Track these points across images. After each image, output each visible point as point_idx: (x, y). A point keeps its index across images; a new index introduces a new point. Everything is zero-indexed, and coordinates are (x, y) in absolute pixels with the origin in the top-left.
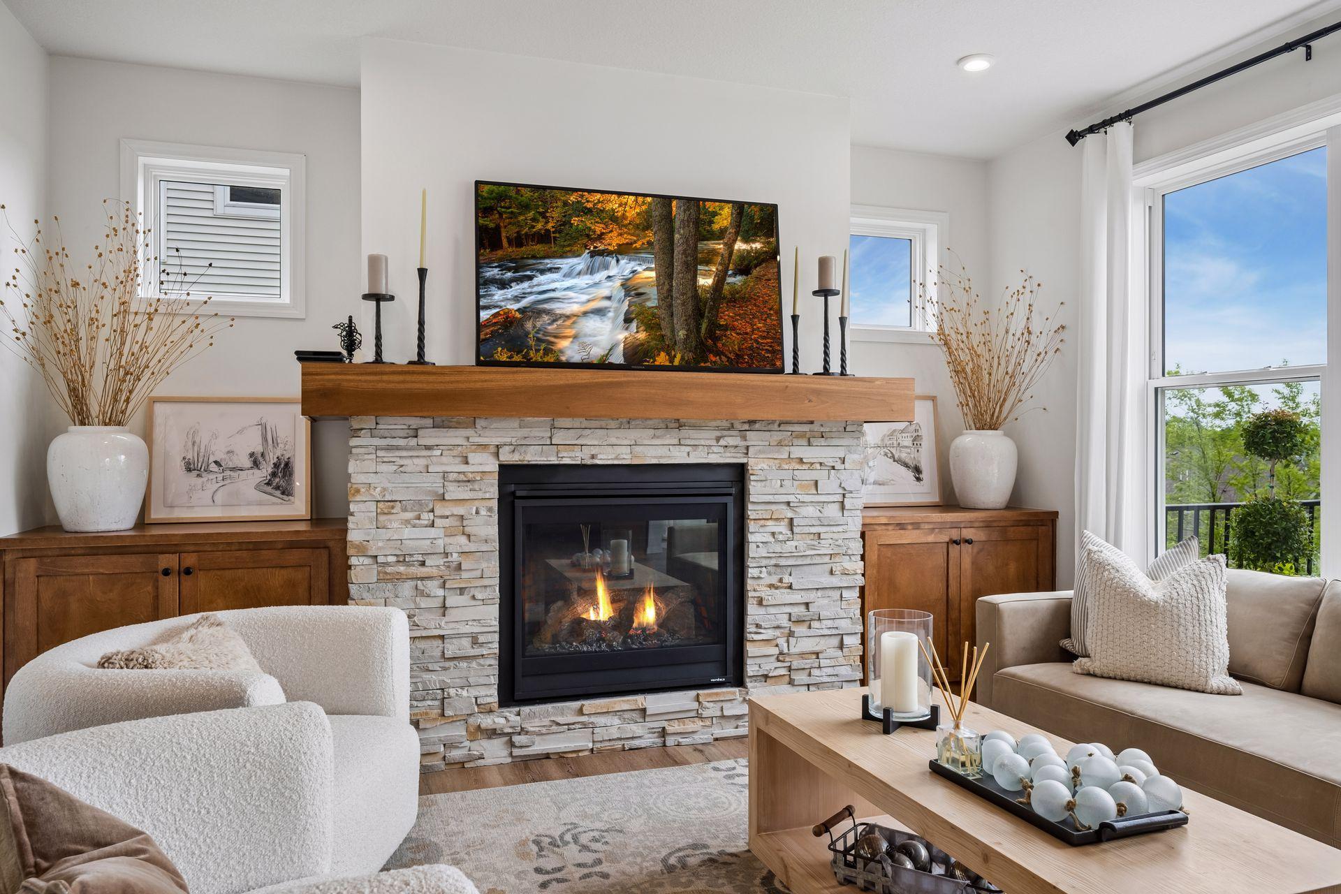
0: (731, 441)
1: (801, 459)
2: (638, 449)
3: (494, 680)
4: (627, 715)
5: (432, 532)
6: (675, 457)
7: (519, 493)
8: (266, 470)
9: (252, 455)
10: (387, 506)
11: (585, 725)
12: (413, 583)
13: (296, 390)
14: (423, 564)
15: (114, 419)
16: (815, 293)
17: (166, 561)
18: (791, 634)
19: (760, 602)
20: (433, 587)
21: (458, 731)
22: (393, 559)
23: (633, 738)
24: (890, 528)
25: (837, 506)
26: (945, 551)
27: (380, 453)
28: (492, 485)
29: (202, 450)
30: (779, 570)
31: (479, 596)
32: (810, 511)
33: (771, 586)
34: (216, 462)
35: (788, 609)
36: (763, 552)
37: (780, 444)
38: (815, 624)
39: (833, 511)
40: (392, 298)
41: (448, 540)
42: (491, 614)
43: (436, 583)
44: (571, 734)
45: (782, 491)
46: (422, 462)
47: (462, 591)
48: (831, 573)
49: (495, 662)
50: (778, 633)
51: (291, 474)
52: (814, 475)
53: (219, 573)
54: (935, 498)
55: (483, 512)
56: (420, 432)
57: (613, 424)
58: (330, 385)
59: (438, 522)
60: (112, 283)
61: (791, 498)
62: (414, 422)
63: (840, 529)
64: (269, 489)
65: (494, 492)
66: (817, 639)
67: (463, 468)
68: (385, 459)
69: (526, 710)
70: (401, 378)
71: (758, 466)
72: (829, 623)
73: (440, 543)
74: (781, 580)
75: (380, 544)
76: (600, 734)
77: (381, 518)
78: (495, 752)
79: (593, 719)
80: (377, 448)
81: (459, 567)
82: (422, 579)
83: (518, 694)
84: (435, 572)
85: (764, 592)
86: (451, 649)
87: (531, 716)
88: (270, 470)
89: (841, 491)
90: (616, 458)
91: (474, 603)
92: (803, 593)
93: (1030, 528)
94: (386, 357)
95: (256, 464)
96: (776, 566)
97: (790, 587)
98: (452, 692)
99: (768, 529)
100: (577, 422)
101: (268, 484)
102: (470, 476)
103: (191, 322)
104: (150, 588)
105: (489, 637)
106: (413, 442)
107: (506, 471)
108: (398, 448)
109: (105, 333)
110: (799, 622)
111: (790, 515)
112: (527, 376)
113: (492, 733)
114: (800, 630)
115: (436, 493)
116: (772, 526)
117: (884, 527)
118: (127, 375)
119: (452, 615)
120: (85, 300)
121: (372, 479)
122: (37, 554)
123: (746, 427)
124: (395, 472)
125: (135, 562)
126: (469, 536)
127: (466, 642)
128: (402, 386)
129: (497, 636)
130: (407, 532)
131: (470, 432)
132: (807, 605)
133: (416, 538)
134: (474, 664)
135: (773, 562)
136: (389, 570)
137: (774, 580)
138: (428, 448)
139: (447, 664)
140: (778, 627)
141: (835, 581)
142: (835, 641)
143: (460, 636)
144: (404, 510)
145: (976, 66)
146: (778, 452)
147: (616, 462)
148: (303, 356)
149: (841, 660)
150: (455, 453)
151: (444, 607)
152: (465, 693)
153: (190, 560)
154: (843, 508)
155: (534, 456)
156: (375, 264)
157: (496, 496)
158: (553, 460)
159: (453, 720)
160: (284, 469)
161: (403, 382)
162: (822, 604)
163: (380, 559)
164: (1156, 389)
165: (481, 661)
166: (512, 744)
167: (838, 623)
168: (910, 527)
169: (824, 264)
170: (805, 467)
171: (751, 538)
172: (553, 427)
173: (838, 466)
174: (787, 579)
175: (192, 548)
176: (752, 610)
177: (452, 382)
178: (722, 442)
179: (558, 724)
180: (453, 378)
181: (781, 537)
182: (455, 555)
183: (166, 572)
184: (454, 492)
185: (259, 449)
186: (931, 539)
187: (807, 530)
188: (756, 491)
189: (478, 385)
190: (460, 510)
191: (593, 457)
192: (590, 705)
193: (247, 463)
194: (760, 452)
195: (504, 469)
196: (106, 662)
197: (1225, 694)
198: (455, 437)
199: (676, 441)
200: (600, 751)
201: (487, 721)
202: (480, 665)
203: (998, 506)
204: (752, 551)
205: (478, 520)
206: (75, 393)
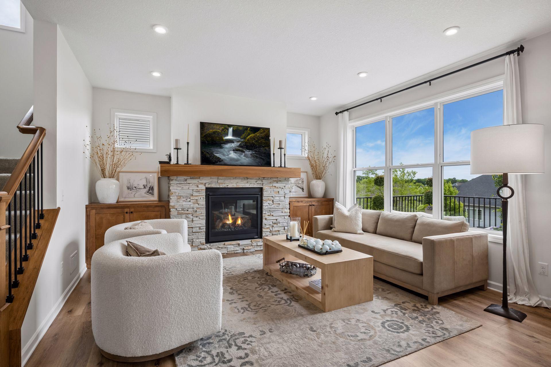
0: (259, 182)
1: (275, 186)
2: (237, 184)
3: (204, 237)
4: (235, 245)
5: (190, 203)
6: (246, 186)
7: (210, 194)
8: (147, 189)
9: (144, 185)
10: (179, 197)
11: (225, 248)
12: (185, 215)
14: (188, 210)
15: (112, 176)
16: (278, 148)
17: (126, 210)
18: (273, 226)
19: (266, 219)
20: (190, 216)
22: (181, 209)
23: (236, 250)
24: (296, 202)
25: (283, 197)
26: (308, 207)
27: (178, 185)
28: (204, 192)
29: (131, 183)
30: (270, 212)
31: (201, 218)
32: (277, 198)
33: (268, 215)
34: (135, 187)
35: (272, 221)
36: (266, 207)
37: (270, 183)
38: (278, 224)
39: (282, 198)
40: (181, 149)
41: (194, 205)
42: (204, 222)
43: (191, 215)
44: (222, 250)
45: (271, 193)
46: (188, 187)
47: (197, 217)
48: (282, 212)
49: (204, 233)
50: (270, 226)
51: (153, 190)
52: (278, 190)
53: (139, 213)
54: (307, 196)
55: (202, 198)
56: (187, 180)
57: (232, 178)
58: (167, 169)
59: (191, 201)
61: (273, 195)
62: (186, 178)
63: (284, 202)
64: (148, 193)
65: (204, 194)
66: (279, 228)
67: (197, 188)
68: (179, 186)
69: (212, 244)
70: (184, 167)
71: (265, 188)
72: (282, 224)
73: (192, 206)
74: (271, 214)
75: (178, 206)
76: (229, 250)
77: (178, 200)
79: (227, 246)
80: (177, 184)
81: (196, 211)
82: (187, 214)
83: (210, 241)
84: (190, 212)
85: (267, 217)
86: (194, 230)
87: (213, 246)
88: (148, 189)
89: (284, 194)
90: (233, 186)
91: (200, 219)
92: (276, 217)
93: (327, 202)
94: (179, 163)
95: (145, 187)
96: (269, 211)
97: (273, 216)
98: (195, 240)
99: (267, 202)
100: (223, 178)
101: (148, 192)
102: (199, 190)
103: (131, 154)
104: (122, 216)
105: (203, 228)
106: (185, 182)
107: (207, 189)
108: (182, 184)
109: (109, 156)
110: (275, 224)
111: (273, 199)
112: (213, 167)
114: (275, 225)
115: (191, 194)
116: (268, 202)
117: (294, 202)
119: (195, 222)
120: (105, 148)
121: (176, 191)
122: (95, 208)
123: (263, 179)
124: (181, 189)
125: (119, 210)
126: (198, 204)
127: (198, 229)
128: (184, 169)
129: (205, 227)
130: (184, 203)
131: (199, 180)
132: (277, 220)
133: (186, 204)
134: (200, 234)
135: (269, 210)
136: (180, 212)
137: (269, 214)
138: (189, 184)
139: (193, 234)
140: (270, 225)
141: (283, 214)
142: (283, 228)
143: (196, 227)
144: (183, 198)
145: (314, 99)
146: (270, 185)
147: (233, 187)
148: (160, 162)
149: (284, 232)
150: (195, 185)
151: (193, 220)
152: (197, 240)
153: (132, 210)
154: (285, 197)
155: (214, 186)
156: (177, 141)
157: (205, 195)
158: (218, 187)
159: (195, 247)
160: (152, 188)
161: (184, 168)
162: (280, 219)
163: (178, 209)
164: (354, 171)
165: (201, 233)
167: (284, 224)
168: (300, 202)
169: (280, 142)
170: (276, 188)
171: (264, 204)
172: (218, 179)
173: (284, 188)
174: (272, 214)
175: (132, 207)
176: (264, 221)
177: (195, 169)
178: (257, 182)
179: (219, 247)
180: (196, 168)
181: (270, 204)
182: (195, 208)
183: (127, 213)
184: (195, 194)
185: (145, 184)
186: (305, 205)
187: (276, 202)
188: (265, 194)
189: (201, 169)
190: (196, 198)
191: (227, 186)
192: (226, 243)
193: (143, 187)
194: (266, 185)
196: (126, 229)
197: (361, 234)
198: (195, 181)
199: (246, 182)
200: (229, 254)
201: (202, 247)
202: (201, 234)
203: (320, 197)
204: (264, 207)
205: (201, 200)
206: (103, 171)
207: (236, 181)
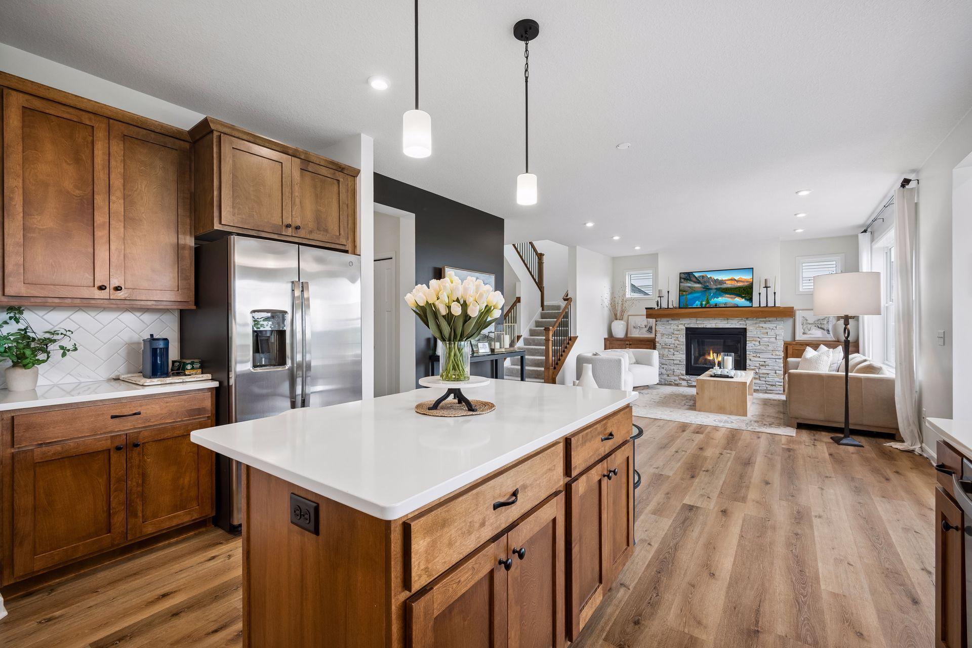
0: (741, 323)
1: (763, 327)
2: (717, 325)
3: (684, 370)
5: (671, 340)
6: (726, 326)
7: (690, 333)
8: (648, 328)
9: (645, 325)
10: (663, 335)
12: (668, 349)
13: (645, 314)
14: (670, 346)
15: (622, 319)
16: (763, 288)
17: (628, 343)
18: (760, 368)
19: (750, 360)
20: (672, 350)
21: (677, 378)
22: (665, 344)
25: (775, 339)
28: (684, 331)
29: (637, 324)
31: (681, 353)
32: (766, 339)
33: (754, 356)
34: (639, 326)
35: (759, 362)
36: (751, 348)
37: (756, 323)
39: (773, 340)
40: (663, 297)
41: (675, 342)
42: (684, 357)
45: (757, 334)
46: (670, 327)
47: (677, 351)
48: (772, 355)
49: (685, 366)
50: (756, 368)
52: (766, 331)
53: (635, 345)
54: (835, 339)
55: (682, 336)
56: (669, 321)
57: (711, 319)
58: (652, 313)
59: (673, 338)
60: (621, 296)
61: (760, 336)
62: (668, 319)
65: (684, 333)
67: (678, 328)
68: (664, 326)
69: (691, 376)
70: (666, 311)
71: (749, 328)
73: (673, 342)
75: (662, 341)
77: (662, 337)
78: (684, 383)
80: (662, 324)
81: (677, 347)
83: (690, 373)
84: (672, 347)
85: (753, 359)
86: (675, 362)
89: (776, 335)
94: (662, 307)
95: (646, 327)
96: (755, 352)
98: (676, 371)
99: (752, 343)
100: (702, 319)
101: (648, 331)
102: (679, 330)
105: (683, 361)
106: (668, 323)
107: (687, 329)
108: (666, 324)
109: (620, 305)
110: (762, 366)
111: (759, 340)
113: (684, 380)
114: (762, 368)
115: (672, 333)
116: (754, 342)
118: (623, 311)
119: (676, 356)
120: (616, 300)
121: (661, 330)
122: (609, 340)
123: (745, 319)
124: (666, 328)
125: (623, 342)
126: (679, 341)
127: (679, 361)
129: (685, 361)
130: (667, 340)
131: (680, 321)
132: (765, 362)
133: (668, 341)
136: (664, 346)
137: (755, 355)
138: (671, 324)
140: (756, 366)
141: (773, 357)
142: (774, 372)
143: (677, 360)
144: (666, 336)
146: (756, 325)
147: (712, 327)
148: (646, 308)
149: (776, 376)
150: (677, 325)
151: (675, 354)
152: (678, 371)
153: (631, 343)
154: (777, 339)
155: (692, 326)
156: (660, 291)
158: (697, 327)
159: (675, 376)
160: (651, 328)
162: (769, 362)
163: (662, 344)
166: (688, 383)
167: (774, 367)
169: (766, 280)
170: (764, 329)
171: (748, 345)
172: (697, 320)
173: (774, 328)
174: (758, 355)
175: (631, 341)
176: (748, 361)
177: (672, 312)
178: (739, 323)
180: (675, 311)
181: (757, 345)
182: (677, 345)
184: (676, 332)
187: (764, 344)
188: (748, 334)
189: (679, 312)
190: (677, 336)
191: (706, 326)
193: (644, 327)
194: (750, 325)
195: (686, 328)
198: (676, 322)
199: (726, 323)
201: (682, 377)
202: (681, 366)
204: (748, 348)
205: (681, 338)
206: (616, 315)
207: (716, 321)
